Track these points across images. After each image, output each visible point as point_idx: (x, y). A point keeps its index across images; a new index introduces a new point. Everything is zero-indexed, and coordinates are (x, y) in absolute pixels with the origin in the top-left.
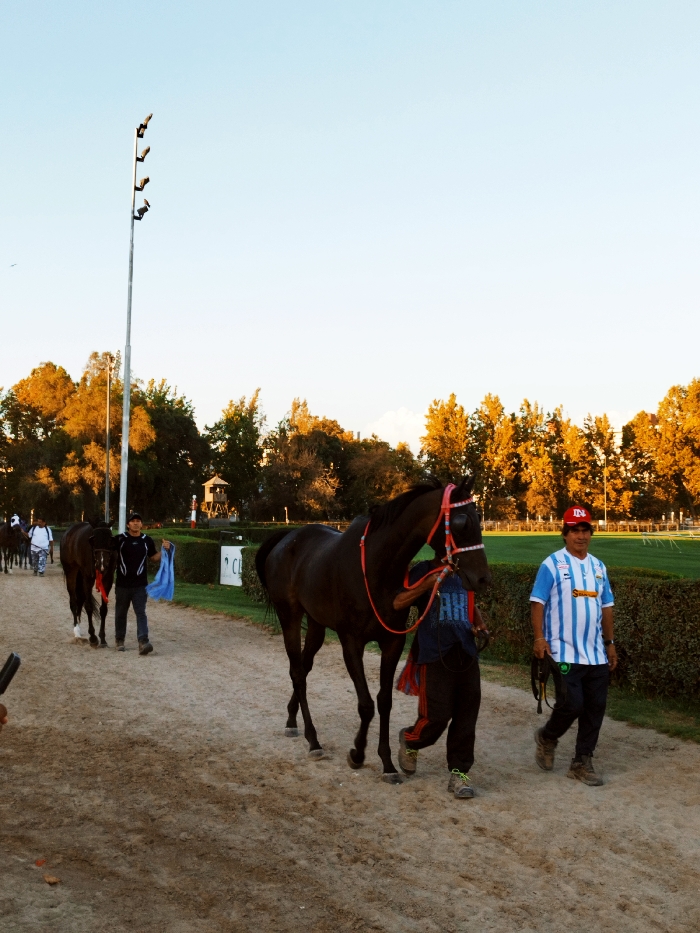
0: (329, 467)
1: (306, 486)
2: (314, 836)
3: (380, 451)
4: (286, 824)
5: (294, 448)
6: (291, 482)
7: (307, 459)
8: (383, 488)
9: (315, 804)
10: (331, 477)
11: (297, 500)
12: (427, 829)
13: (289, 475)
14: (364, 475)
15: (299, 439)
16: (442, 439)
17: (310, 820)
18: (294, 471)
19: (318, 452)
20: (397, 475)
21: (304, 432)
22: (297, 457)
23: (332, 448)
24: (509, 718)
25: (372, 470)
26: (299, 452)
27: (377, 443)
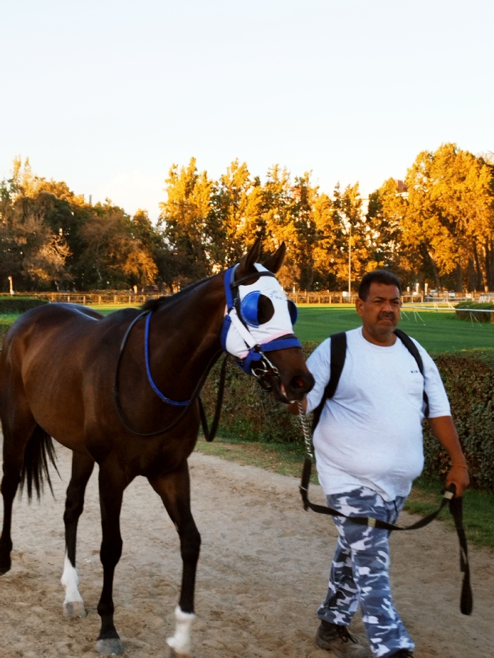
0: (57, 233)
1: (33, 254)
2: (42, 627)
3: (114, 217)
4: (13, 615)
5: (19, 212)
6: (16, 248)
7: (33, 225)
8: (118, 257)
9: (43, 593)
10: (60, 244)
11: (22, 269)
12: (161, 615)
13: (13, 241)
14: (97, 242)
15: (24, 202)
16: (182, 204)
17: (38, 609)
18: (19, 236)
19: (45, 217)
20: (132, 242)
21: (29, 194)
22: (22, 222)
23: (61, 212)
24: (248, 498)
25: (106, 237)
26: (25, 215)
27: (111, 207)
